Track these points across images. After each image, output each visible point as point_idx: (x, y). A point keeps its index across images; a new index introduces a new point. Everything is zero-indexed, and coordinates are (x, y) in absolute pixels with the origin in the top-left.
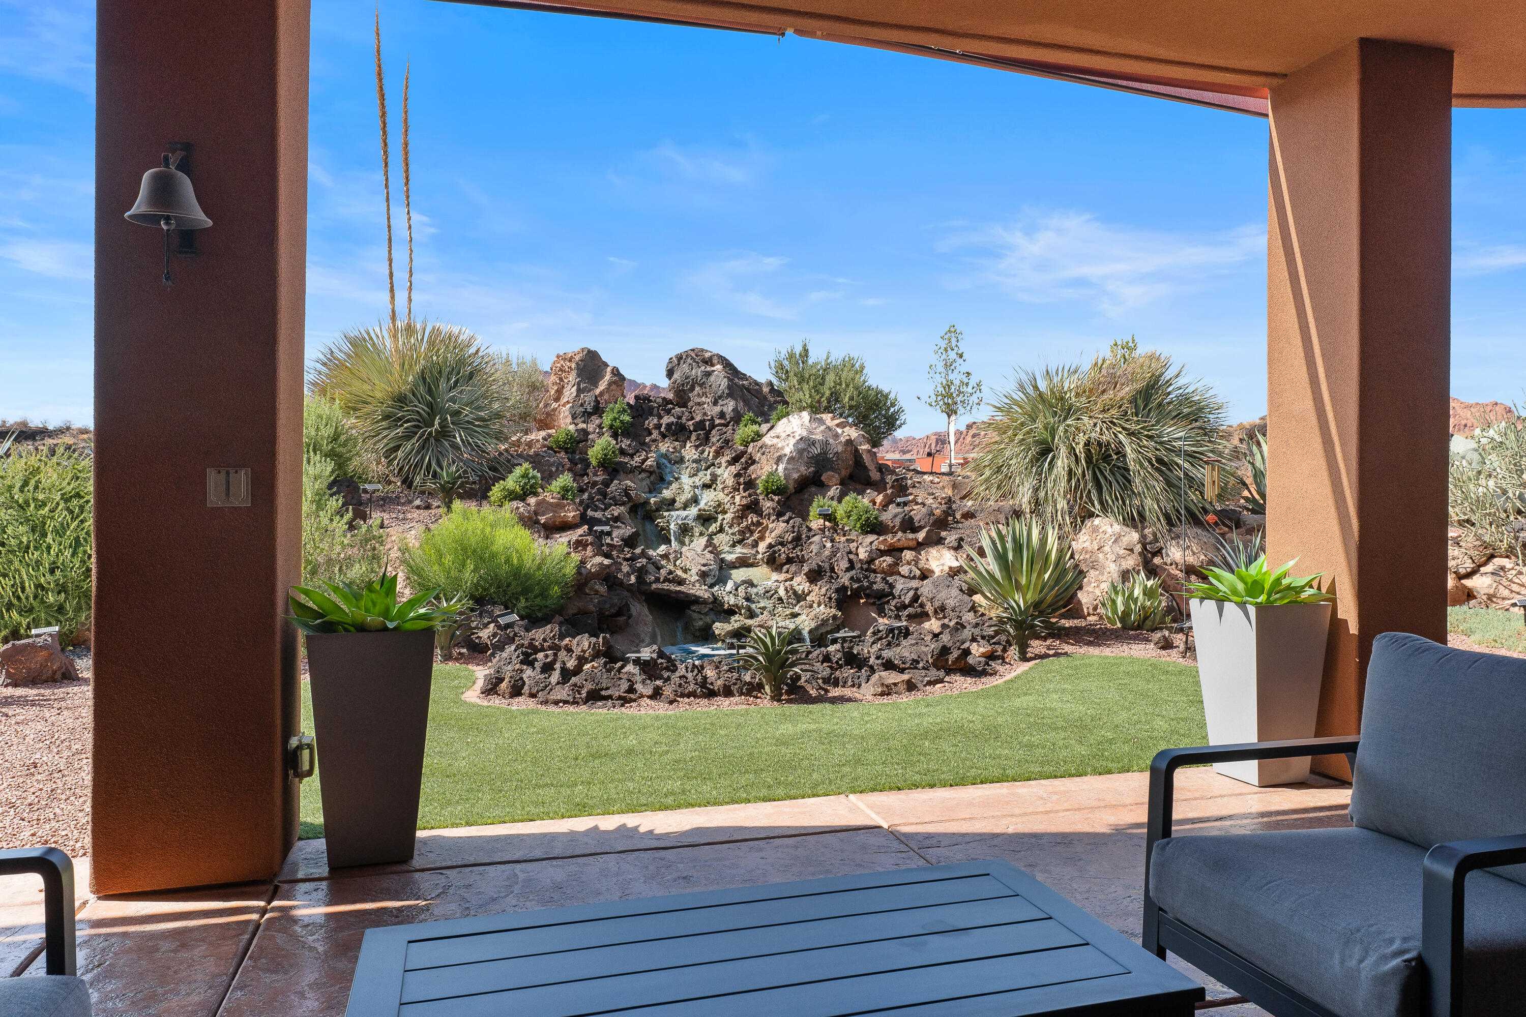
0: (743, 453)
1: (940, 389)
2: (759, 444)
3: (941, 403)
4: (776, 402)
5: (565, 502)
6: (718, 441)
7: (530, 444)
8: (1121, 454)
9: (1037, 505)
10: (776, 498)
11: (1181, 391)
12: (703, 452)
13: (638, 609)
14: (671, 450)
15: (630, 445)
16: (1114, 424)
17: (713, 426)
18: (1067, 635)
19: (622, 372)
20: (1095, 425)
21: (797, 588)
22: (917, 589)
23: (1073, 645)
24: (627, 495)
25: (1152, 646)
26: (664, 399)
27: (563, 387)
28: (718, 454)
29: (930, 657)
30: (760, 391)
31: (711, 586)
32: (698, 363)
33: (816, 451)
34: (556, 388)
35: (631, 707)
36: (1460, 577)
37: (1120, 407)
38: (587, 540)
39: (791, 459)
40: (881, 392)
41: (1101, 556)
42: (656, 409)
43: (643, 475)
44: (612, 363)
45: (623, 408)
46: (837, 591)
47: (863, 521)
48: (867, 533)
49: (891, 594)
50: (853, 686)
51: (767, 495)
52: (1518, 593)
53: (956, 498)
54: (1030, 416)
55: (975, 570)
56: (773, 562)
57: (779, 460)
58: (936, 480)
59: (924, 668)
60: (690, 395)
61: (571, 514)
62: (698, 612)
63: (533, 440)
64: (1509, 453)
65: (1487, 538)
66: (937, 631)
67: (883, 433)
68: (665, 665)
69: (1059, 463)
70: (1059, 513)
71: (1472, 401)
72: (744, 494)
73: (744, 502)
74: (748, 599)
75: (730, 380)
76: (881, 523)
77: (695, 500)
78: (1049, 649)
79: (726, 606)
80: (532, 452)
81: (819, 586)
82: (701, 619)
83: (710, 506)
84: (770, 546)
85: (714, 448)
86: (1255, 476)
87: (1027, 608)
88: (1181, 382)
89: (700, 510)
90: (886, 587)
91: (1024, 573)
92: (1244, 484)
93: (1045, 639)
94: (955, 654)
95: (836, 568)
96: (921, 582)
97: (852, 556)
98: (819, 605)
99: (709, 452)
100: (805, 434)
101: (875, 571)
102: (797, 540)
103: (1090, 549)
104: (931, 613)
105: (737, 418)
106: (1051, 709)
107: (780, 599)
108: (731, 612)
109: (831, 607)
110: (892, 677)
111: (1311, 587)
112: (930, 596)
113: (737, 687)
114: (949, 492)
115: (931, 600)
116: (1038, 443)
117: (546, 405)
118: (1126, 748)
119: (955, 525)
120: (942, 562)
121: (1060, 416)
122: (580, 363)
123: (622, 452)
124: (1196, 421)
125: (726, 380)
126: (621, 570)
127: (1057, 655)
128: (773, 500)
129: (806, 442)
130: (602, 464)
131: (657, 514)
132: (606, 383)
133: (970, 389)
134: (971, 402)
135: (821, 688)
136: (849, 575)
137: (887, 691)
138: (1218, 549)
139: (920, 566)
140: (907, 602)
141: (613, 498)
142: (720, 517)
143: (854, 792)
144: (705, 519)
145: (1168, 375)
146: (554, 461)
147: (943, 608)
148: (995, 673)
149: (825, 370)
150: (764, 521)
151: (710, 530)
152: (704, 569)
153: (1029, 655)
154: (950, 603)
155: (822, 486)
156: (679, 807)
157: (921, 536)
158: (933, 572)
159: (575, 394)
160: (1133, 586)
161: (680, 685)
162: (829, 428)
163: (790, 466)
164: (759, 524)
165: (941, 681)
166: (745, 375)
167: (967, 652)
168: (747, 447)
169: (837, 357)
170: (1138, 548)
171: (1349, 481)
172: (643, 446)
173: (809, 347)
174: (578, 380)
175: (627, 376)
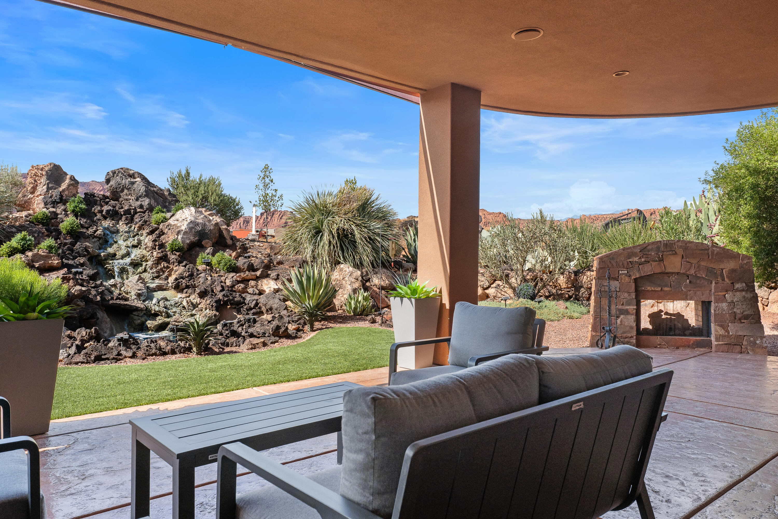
0: (157, 229)
1: (262, 198)
2: (166, 224)
3: (262, 205)
4: (172, 200)
5: (52, 254)
6: (140, 221)
7: (16, 219)
8: (353, 234)
9: (314, 258)
10: (178, 254)
11: (378, 206)
12: (130, 227)
13: (101, 315)
14: (111, 225)
15: (86, 222)
16: (350, 220)
17: (136, 213)
18: (330, 319)
19: (76, 178)
20: (341, 220)
21: (193, 301)
22: (257, 300)
23: (333, 323)
24: (87, 251)
25: (367, 322)
26: (104, 196)
27: (37, 185)
28: (140, 228)
29: (271, 331)
30: (163, 194)
31: (144, 301)
32: (125, 176)
33: (199, 228)
34: (32, 186)
35: (121, 362)
36: (485, 289)
37: (352, 213)
38: (70, 277)
39: (185, 233)
40: (231, 197)
41: (344, 282)
42: (99, 201)
43: (95, 240)
44: (70, 173)
45: (81, 201)
46: (216, 302)
47: (228, 266)
48: (230, 272)
49: (244, 303)
50: (236, 346)
51: (172, 252)
52: (504, 295)
53: (272, 254)
54: (310, 215)
55: (287, 289)
56: (178, 288)
57: (179, 233)
58: (261, 245)
59: (268, 336)
60: (121, 194)
61: (56, 262)
62: (137, 316)
63: (17, 217)
64: (501, 238)
65: (493, 273)
66: (270, 320)
67: (232, 219)
68: (132, 342)
69: (325, 238)
70: (325, 262)
71: (491, 212)
72: (159, 251)
73: (159, 255)
74: (165, 307)
75: (146, 187)
76: (237, 267)
77: (128, 254)
78: (323, 326)
79: (153, 312)
80: (17, 224)
81: (205, 300)
82: (139, 319)
83: (138, 258)
84: (176, 279)
85: (138, 225)
86: (408, 246)
87: (313, 307)
88: (378, 202)
89: (132, 260)
90: (242, 299)
91: (311, 290)
92: (404, 249)
93: (320, 321)
94: (283, 329)
95: (215, 290)
96: (259, 297)
97: (223, 284)
98: (206, 309)
99: (135, 227)
100: (193, 219)
101: (235, 291)
102: (191, 276)
103: (339, 279)
104: (264, 312)
105: (151, 209)
106: (330, 349)
107: (184, 307)
108: (156, 315)
109: (213, 310)
110: (255, 341)
111: (433, 291)
112: (265, 303)
113: (178, 349)
114: (268, 251)
115: (265, 305)
116: (315, 228)
117: (24, 196)
118: (364, 361)
119: (274, 268)
120: (269, 286)
121: (325, 215)
122: (49, 172)
123: (82, 226)
124: (384, 220)
125: (144, 187)
126: (91, 293)
127: (326, 328)
128: (175, 254)
129: (193, 224)
130: (69, 233)
131: (105, 262)
132: (66, 185)
133: (277, 198)
134: (277, 205)
135: (220, 348)
136: (222, 293)
137: (254, 347)
138: (394, 278)
139: (258, 288)
140: (252, 307)
141: (78, 253)
142: (144, 264)
143: (255, 386)
144: (135, 265)
145: (373, 198)
146: (36, 230)
147: (271, 309)
148: (301, 337)
149: (199, 184)
150: (171, 266)
151: (138, 271)
152: (139, 292)
153: (314, 329)
154: (275, 306)
155: (203, 248)
156: (175, 399)
157: (258, 273)
158: (265, 291)
159: (46, 190)
160: (358, 296)
161: (147, 350)
162: (205, 216)
163: (185, 236)
164: (168, 267)
165: (277, 342)
166: (154, 185)
167: (287, 328)
168: (159, 225)
169: (206, 177)
170: (360, 278)
171: (446, 250)
172: (94, 223)
173: (190, 171)
174: (47, 182)
175: (80, 181)
